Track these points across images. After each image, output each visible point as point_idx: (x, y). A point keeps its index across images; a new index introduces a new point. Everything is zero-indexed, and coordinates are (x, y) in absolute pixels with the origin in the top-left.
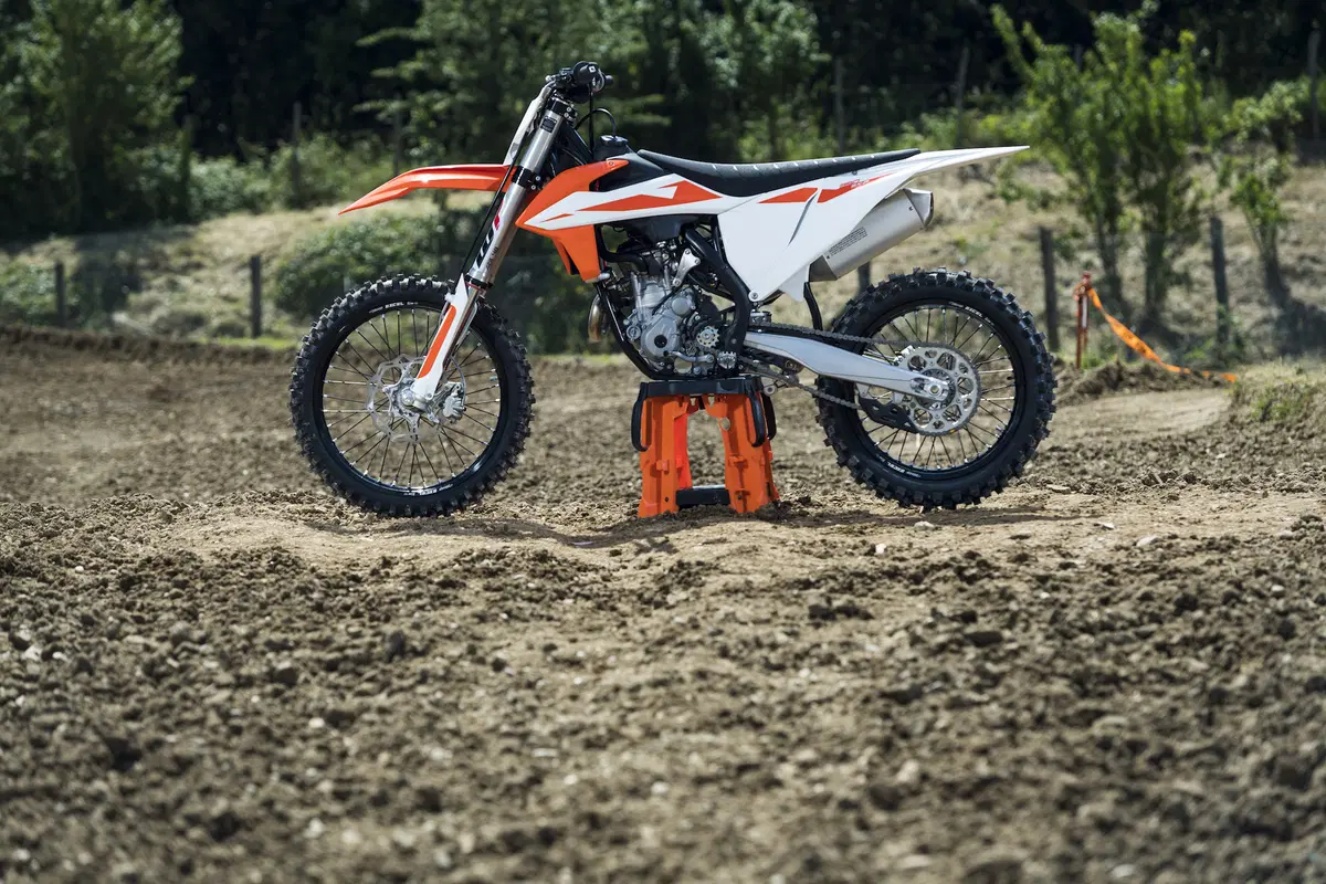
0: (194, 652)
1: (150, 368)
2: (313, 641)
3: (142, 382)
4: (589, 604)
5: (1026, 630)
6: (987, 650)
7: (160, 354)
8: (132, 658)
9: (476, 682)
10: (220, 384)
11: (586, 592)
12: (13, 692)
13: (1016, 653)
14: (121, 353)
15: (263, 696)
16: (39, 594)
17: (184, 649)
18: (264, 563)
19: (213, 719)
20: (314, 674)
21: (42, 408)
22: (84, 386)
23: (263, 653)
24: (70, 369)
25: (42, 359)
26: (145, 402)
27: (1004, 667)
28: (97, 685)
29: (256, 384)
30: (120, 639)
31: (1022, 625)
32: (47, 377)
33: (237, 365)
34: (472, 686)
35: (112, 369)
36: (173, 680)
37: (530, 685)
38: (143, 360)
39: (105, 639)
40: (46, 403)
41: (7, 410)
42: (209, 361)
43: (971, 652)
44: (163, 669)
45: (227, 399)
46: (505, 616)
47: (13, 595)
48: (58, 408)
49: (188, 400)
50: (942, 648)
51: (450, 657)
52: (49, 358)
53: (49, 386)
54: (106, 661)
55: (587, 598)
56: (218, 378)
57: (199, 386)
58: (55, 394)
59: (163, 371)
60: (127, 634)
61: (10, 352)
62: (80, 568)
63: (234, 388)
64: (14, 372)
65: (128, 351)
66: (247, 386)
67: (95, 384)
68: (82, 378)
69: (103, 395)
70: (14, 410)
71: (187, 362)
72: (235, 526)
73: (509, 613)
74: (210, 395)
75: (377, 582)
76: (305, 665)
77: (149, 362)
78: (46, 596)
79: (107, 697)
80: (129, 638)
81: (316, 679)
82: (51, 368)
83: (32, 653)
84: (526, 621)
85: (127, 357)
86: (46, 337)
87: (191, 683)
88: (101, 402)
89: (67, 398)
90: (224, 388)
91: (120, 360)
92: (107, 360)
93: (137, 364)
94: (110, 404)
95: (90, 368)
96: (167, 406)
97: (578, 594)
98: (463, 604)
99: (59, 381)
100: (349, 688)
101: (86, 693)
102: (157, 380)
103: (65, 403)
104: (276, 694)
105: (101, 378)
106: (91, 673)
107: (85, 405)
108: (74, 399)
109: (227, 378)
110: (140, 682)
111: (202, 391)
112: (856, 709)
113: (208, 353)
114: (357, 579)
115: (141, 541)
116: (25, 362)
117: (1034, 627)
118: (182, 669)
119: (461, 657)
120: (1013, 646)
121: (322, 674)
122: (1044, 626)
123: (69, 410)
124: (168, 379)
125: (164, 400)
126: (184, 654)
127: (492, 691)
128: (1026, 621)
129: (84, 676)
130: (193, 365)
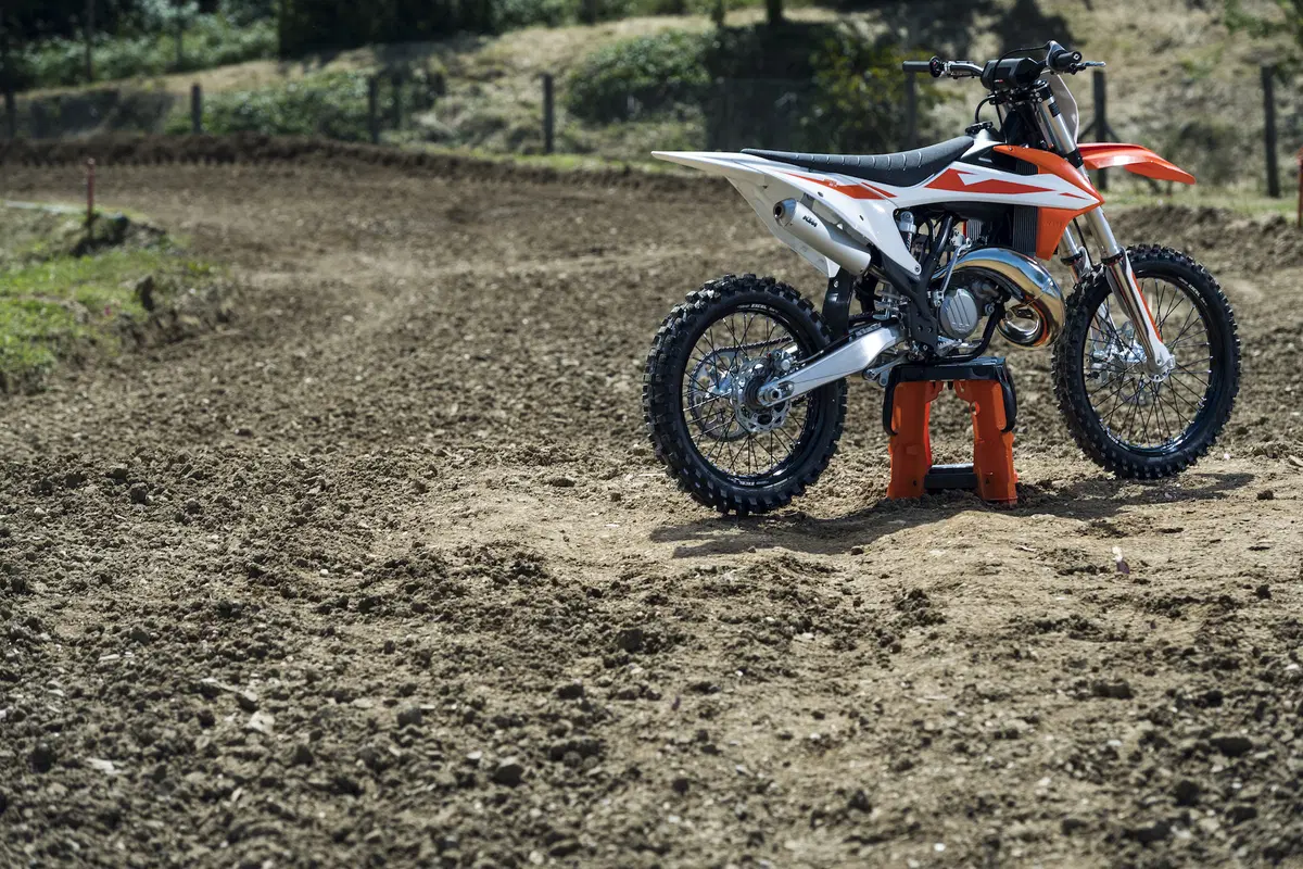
0: (419, 735)
1: (450, 185)
2: (542, 716)
3: (441, 200)
4: (827, 641)
5: (1273, 724)
6: (1235, 761)
7: (459, 172)
8: (354, 735)
9: (706, 787)
10: (511, 205)
11: (826, 625)
12: (230, 783)
13: (1264, 764)
14: (422, 170)
15: (485, 802)
16: (275, 623)
17: (411, 732)
18: (506, 568)
19: (428, 848)
20: (540, 766)
21: (350, 226)
22: (389, 202)
23: (491, 731)
24: (377, 184)
25: (352, 173)
26: (444, 223)
27: (1255, 789)
28: (315, 780)
29: (544, 206)
30: (349, 701)
31: (1270, 717)
32: (356, 192)
33: (528, 184)
34: (702, 793)
35: (415, 185)
36: (392, 774)
37: (761, 790)
38: (443, 177)
39: (332, 701)
40: (353, 220)
41: (319, 225)
42: (504, 179)
43: (1220, 762)
44: (384, 758)
45: (517, 221)
46: (740, 673)
47: (250, 622)
48: (364, 225)
49: (481, 222)
50: (1188, 754)
51: (680, 744)
52: (360, 173)
53: (357, 202)
54: (328, 743)
55: (827, 632)
56: (511, 198)
57: (492, 207)
58: (362, 212)
59: (461, 189)
60: (355, 696)
61: (324, 166)
62: (325, 572)
63: (522, 209)
64: (327, 186)
65: (430, 168)
66: (536, 208)
67: (398, 201)
68: (388, 194)
69: (406, 213)
70: (324, 227)
71: (483, 180)
72: (484, 505)
73: (743, 670)
74: (501, 217)
75: (617, 597)
76: (531, 755)
77: (449, 179)
78: (282, 625)
79: (324, 794)
80: (358, 702)
81: (542, 771)
82: (361, 183)
83: (258, 720)
84: (761, 680)
85: (430, 173)
86: (355, 153)
87: (412, 777)
88: (404, 221)
89: (373, 215)
90: (514, 210)
91: (423, 176)
92: (411, 175)
93: (439, 182)
94: (412, 223)
95: (395, 184)
96: (461, 227)
97: (817, 627)
98: (701, 648)
99: (367, 197)
100: (574, 786)
101: (304, 791)
102: (457, 200)
103: (371, 220)
104: (500, 799)
105: (404, 194)
106: (310, 763)
107: (388, 224)
108: (379, 217)
109: (518, 198)
110: (360, 775)
111: (495, 213)
112: (1099, 849)
113: (502, 172)
114: (597, 594)
115: (391, 525)
116: (338, 176)
117: (1283, 717)
118: (404, 760)
119: (691, 743)
120: (1262, 755)
121: (548, 763)
122: (1292, 716)
123: (374, 229)
124: (465, 200)
125: (461, 221)
126: (407, 737)
127: (720, 799)
128: (1274, 712)
129: (303, 767)
130: (488, 183)
